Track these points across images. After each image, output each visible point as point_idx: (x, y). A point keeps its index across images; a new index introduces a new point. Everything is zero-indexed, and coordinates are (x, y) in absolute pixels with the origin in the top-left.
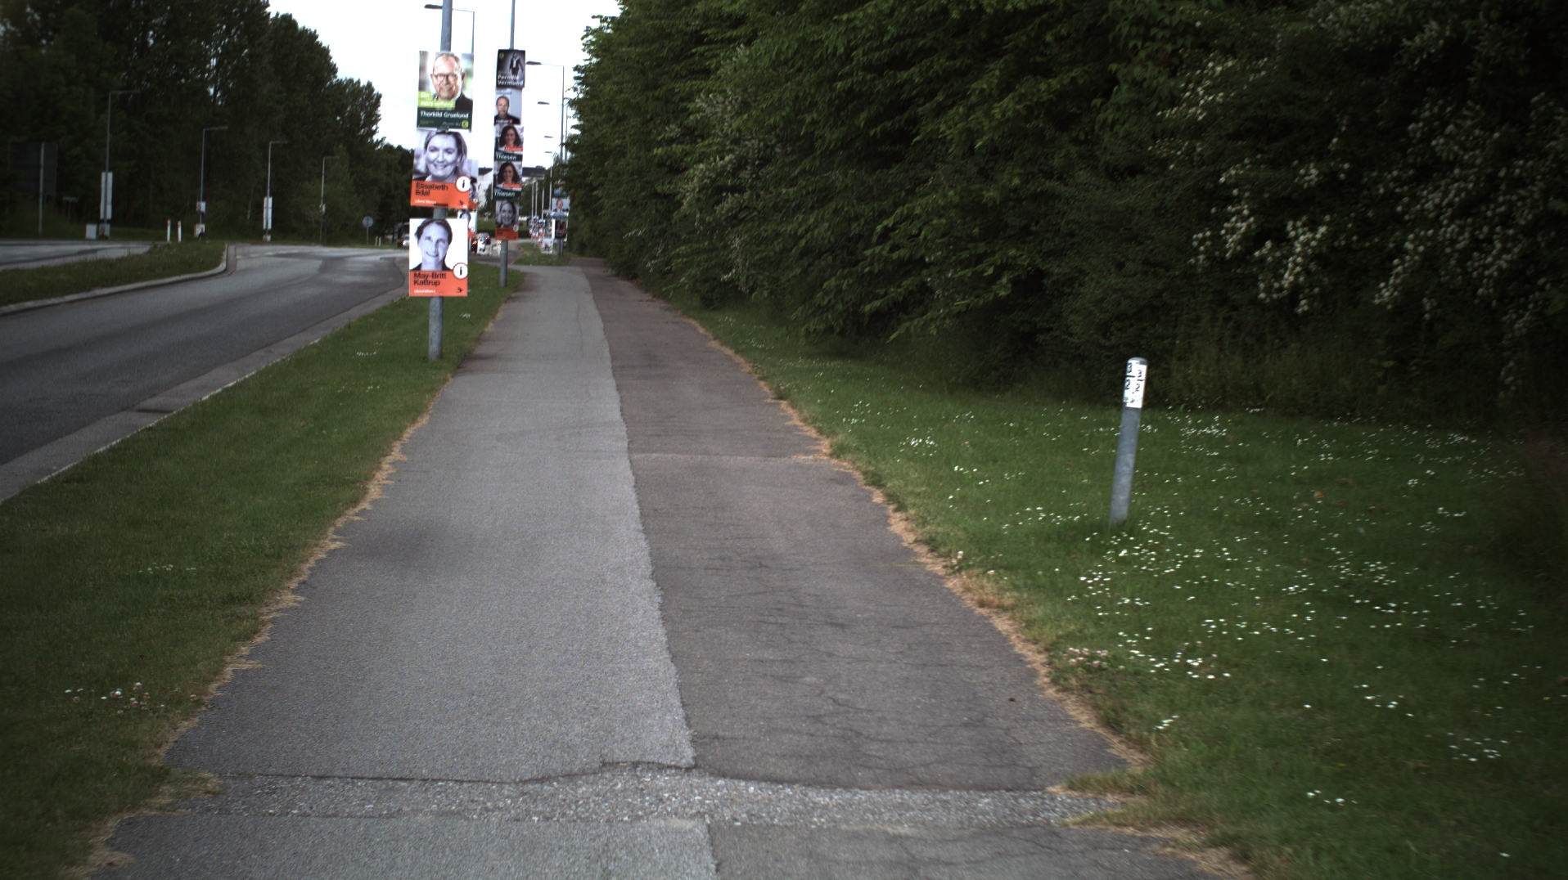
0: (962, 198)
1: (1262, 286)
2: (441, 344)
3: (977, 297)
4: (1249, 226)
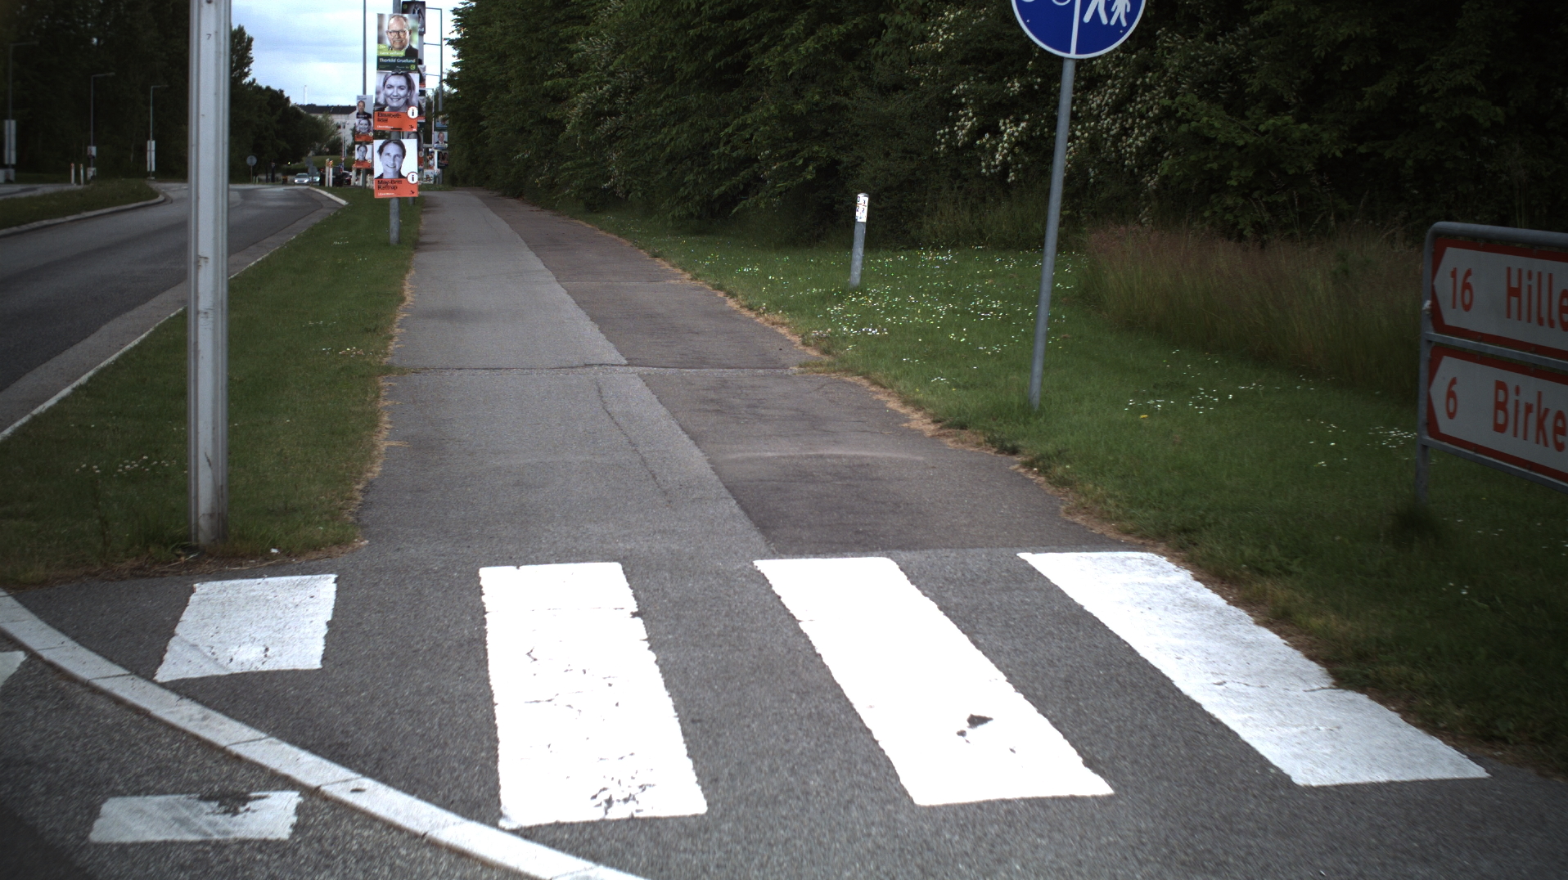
0: (780, 112)
1: (983, 164)
2: (400, 232)
3: (793, 180)
4: (973, 124)
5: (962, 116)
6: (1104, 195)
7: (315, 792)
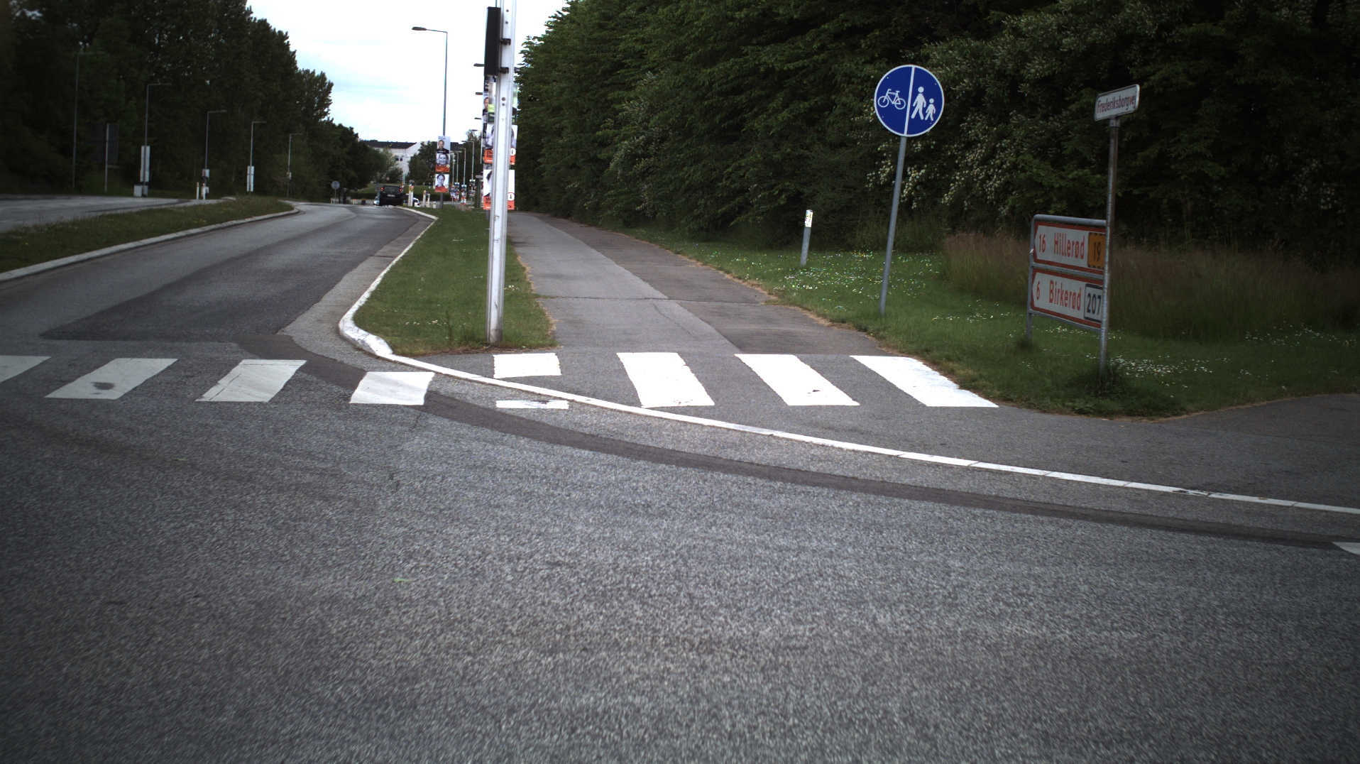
0: (764, 158)
3: (772, 205)
7: (573, 401)
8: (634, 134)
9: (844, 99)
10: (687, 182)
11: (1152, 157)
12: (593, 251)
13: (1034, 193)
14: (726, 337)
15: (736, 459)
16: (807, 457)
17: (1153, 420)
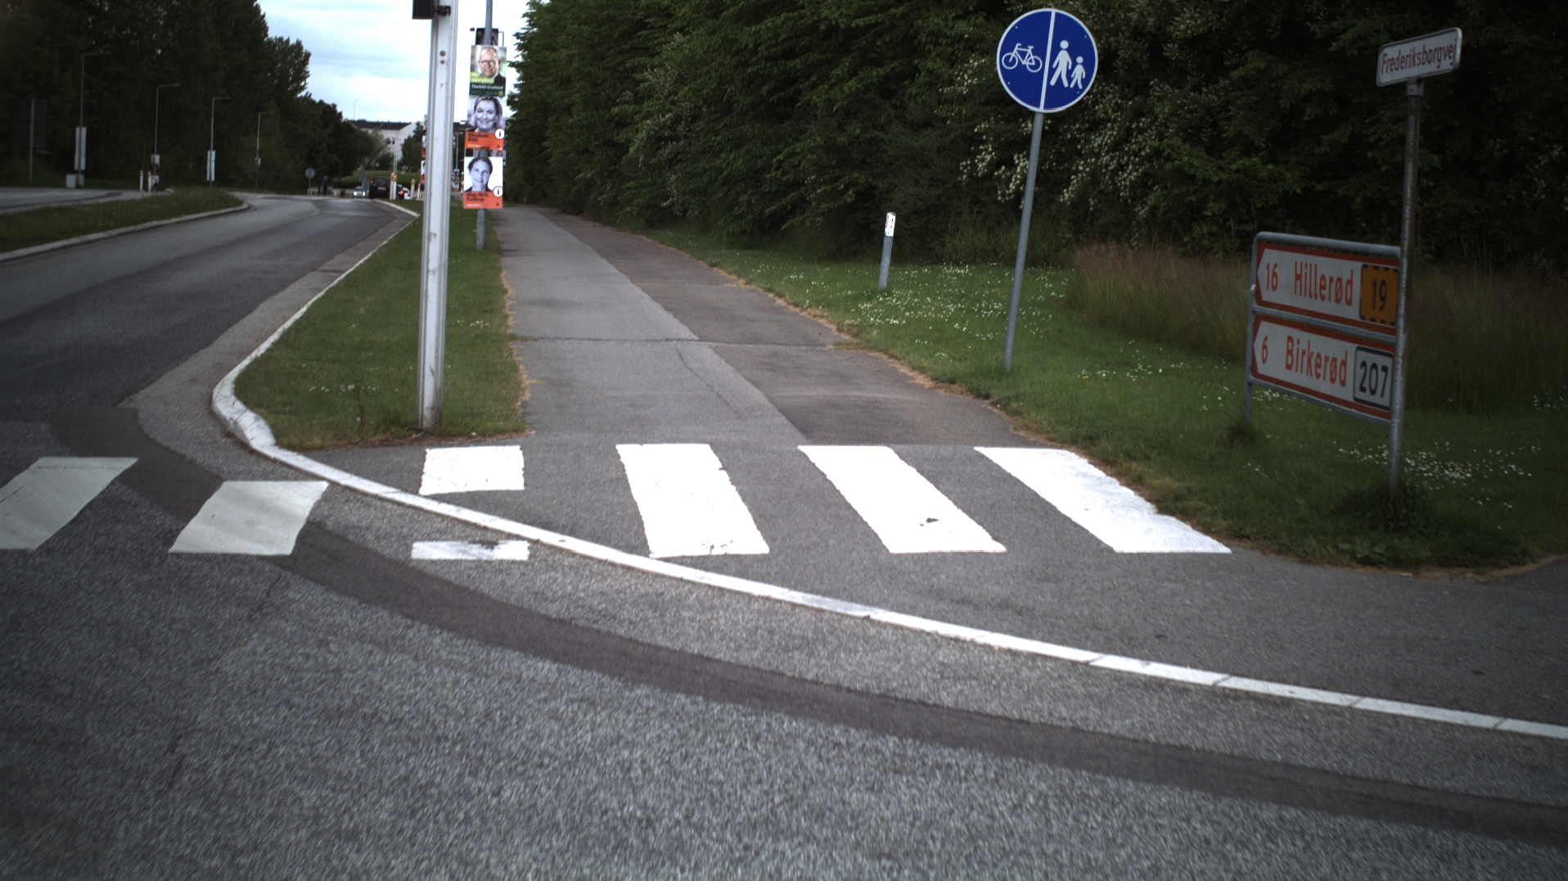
0: (825, 142)
2: (485, 240)
3: (835, 202)
4: (992, 157)
5: (983, 151)
6: (1101, 221)
7: (537, 542)
8: (659, 111)
9: (930, 64)
10: (725, 173)
11: (1343, 141)
12: (604, 262)
13: (1184, 189)
14: (783, 411)
15: (810, 677)
16: (934, 670)
17: (1483, 573)
